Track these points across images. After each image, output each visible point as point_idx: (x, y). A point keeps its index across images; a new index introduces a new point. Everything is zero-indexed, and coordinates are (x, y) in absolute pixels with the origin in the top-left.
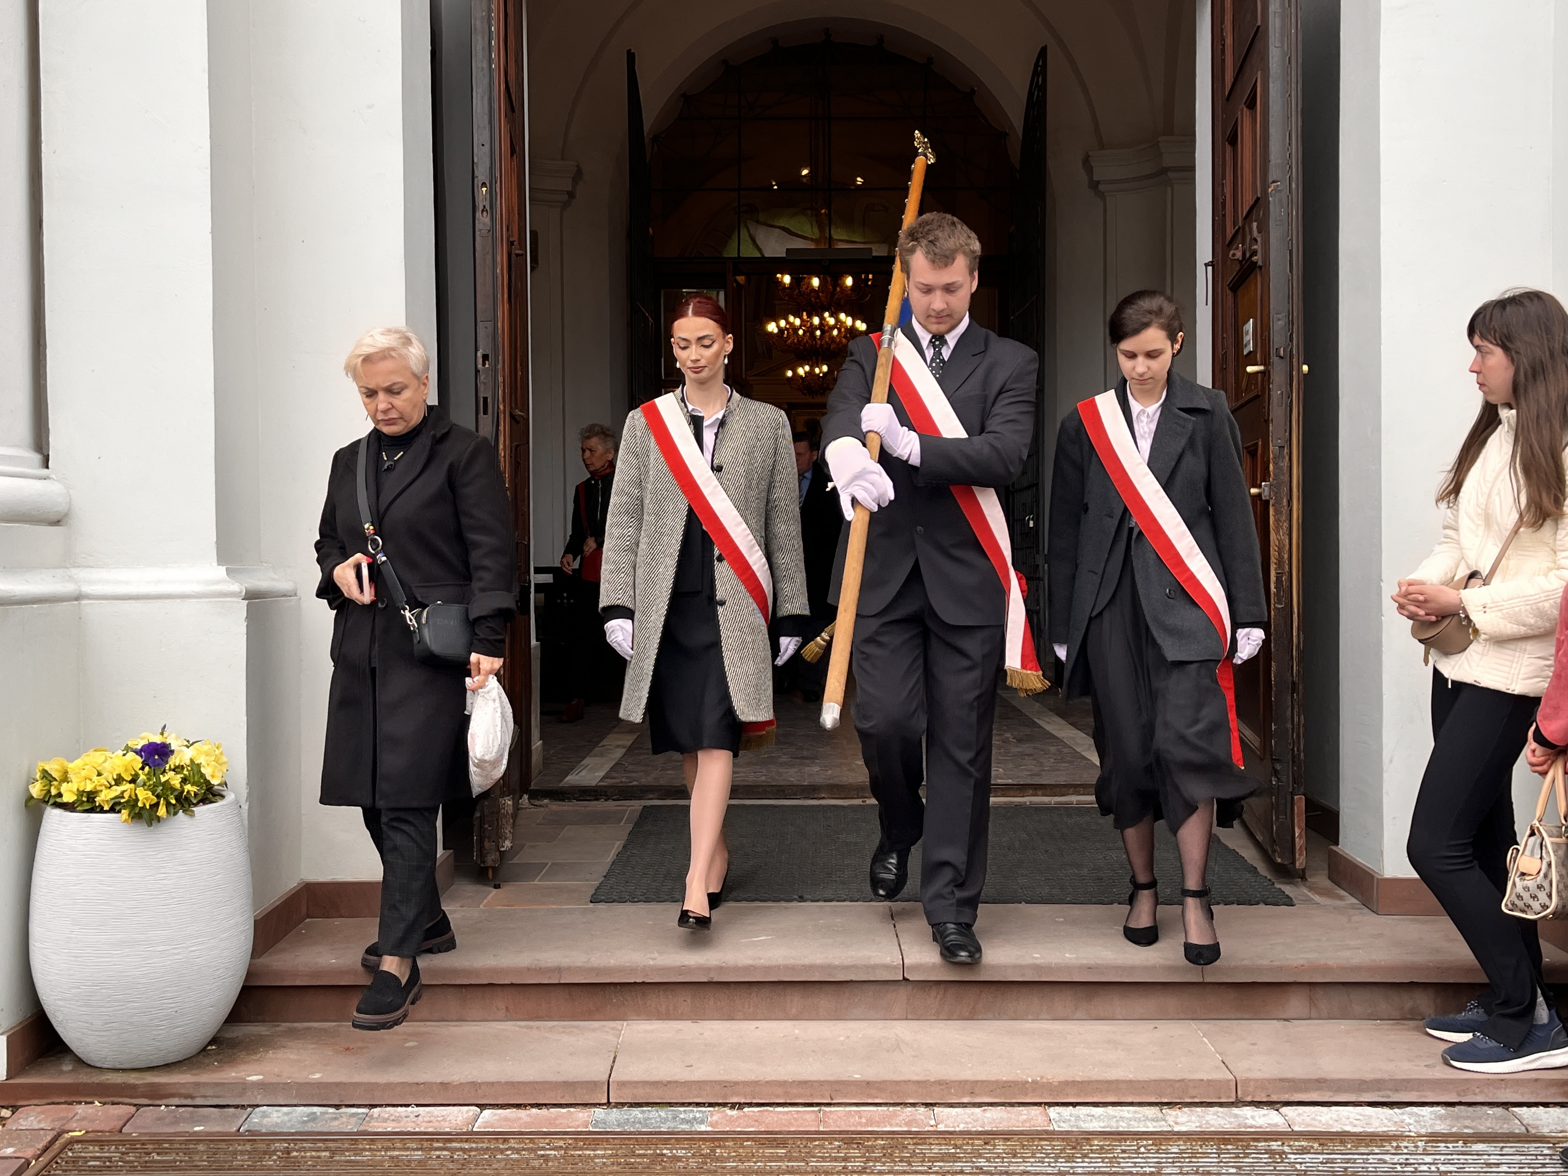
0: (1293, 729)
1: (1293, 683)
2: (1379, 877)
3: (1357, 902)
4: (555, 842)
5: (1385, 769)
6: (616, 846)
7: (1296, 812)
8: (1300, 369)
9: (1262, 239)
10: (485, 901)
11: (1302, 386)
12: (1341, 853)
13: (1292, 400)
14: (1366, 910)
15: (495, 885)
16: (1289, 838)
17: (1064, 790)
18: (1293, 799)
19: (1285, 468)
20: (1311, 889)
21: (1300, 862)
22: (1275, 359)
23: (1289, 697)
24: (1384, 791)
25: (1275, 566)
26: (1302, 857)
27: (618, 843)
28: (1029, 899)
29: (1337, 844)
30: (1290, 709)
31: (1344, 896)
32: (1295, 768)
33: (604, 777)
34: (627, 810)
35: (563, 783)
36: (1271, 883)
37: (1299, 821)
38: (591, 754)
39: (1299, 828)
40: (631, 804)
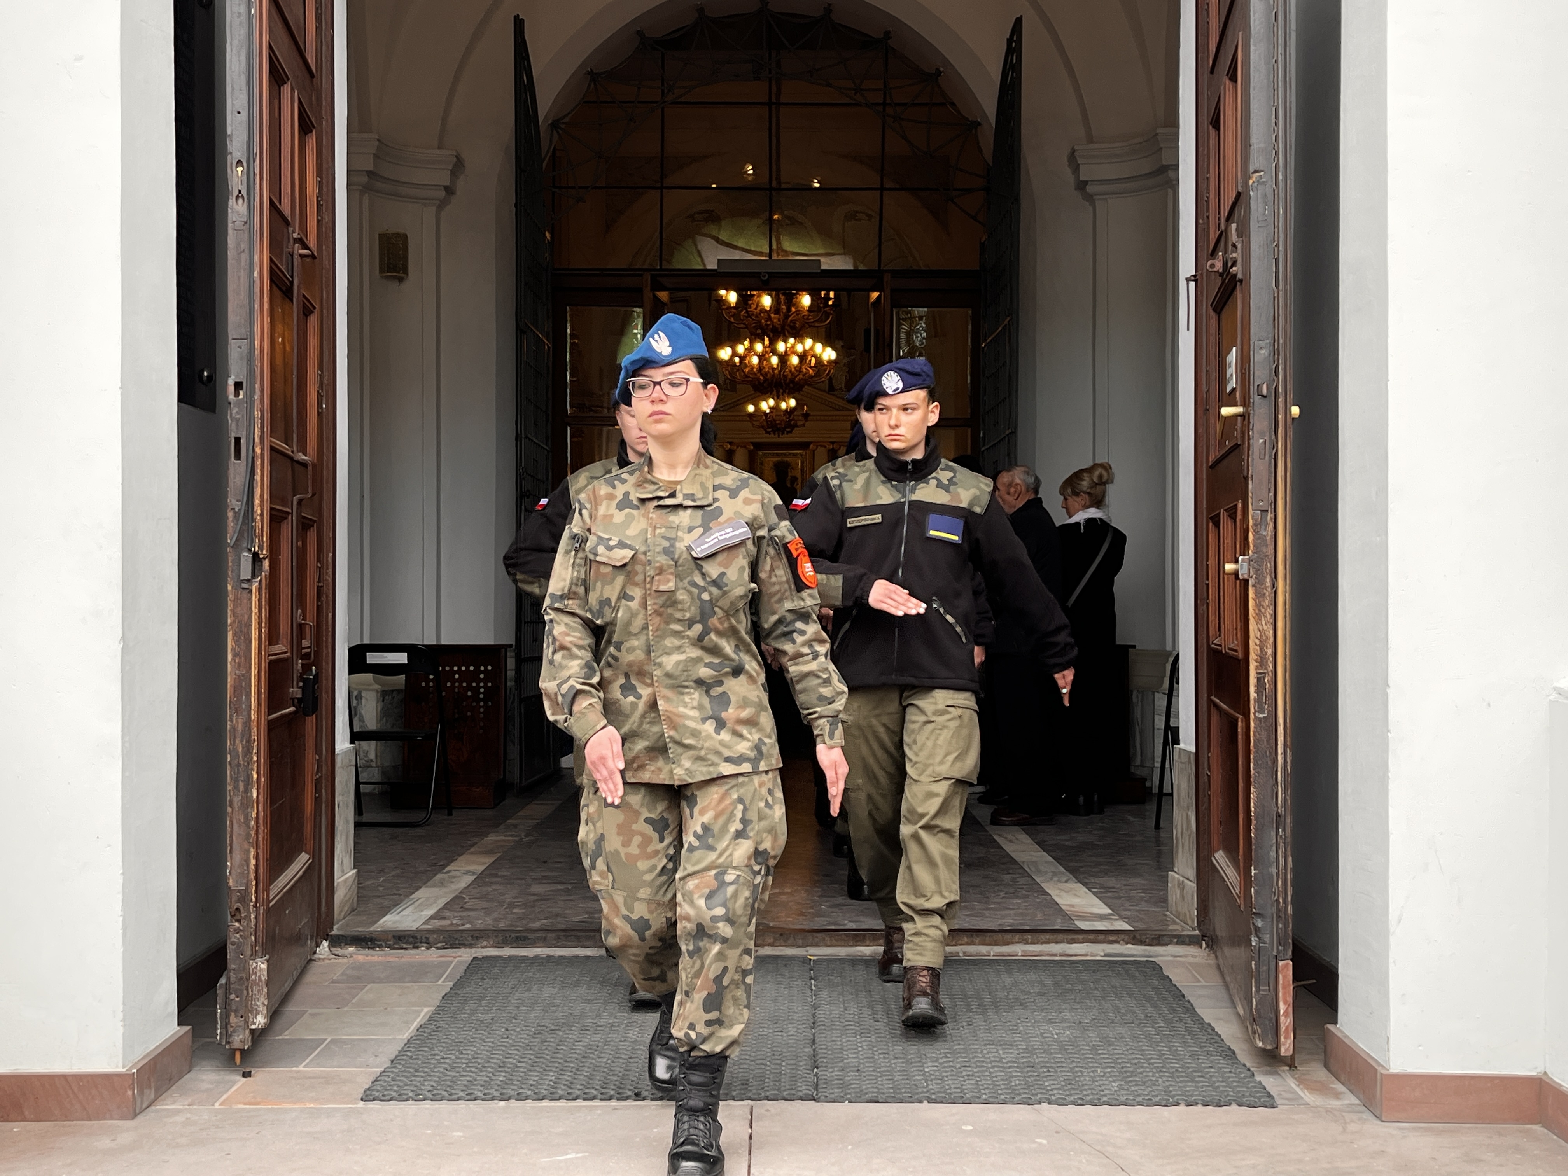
0: (1278, 874)
1: (1278, 815)
2: (1384, 1072)
3: (1357, 1102)
4: (346, 1009)
5: (1391, 931)
6: (422, 1014)
7: (1281, 982)
8: (1287, 411)
9: (1243, 245)
10: (225, 1097)
11: (1290, 433)
12: (1339, 1034)
13: (1277, 451)
14: (1367, 1115)
15: (244, 1073)
16: (1273, 1016)
17: (1008, 936)
18: (1277, 965)
19: (1268, 538)
20: (1301, 1082)
21: (1286, 1048)
22: (1256, 399)
23: (1273, 834)
24: (1391, 960)
25: (1256, 664)
26: (1289, 1041)
27: (426, 1010)
28: (933, 1097)
29: (1335, 1022)
30: (1274, 848)
31: (1341, 1093)
32: (1281, 926)
33: (432, 918)
34: (452, 962)
35: (376, 925)
36: (1249, 1073)
37: (1284, 994)
38: (429, 883)
39: (1285, 1002)
40: (459, 954)
